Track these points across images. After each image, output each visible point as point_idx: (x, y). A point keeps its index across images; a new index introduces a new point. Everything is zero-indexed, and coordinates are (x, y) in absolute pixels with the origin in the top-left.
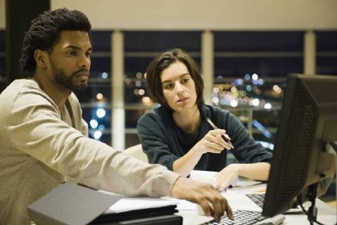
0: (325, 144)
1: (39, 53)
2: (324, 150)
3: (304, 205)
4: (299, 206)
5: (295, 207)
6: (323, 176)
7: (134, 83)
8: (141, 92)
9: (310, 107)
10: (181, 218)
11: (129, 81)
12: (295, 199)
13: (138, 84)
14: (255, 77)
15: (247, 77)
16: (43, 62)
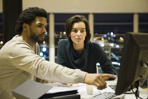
0: (143, 63)
1: (25, 25)
2: (142, 65)
3: (133, 90)
4: (131, 90)
6: (142, 77)
7: (59, 36)
9: (136, 47)
10: (80, 96)
11: (56, 35)
12: (130, 87)
13: (61, 37)
14: (112, 34)
15: (108, 34)
16: (26, 29)
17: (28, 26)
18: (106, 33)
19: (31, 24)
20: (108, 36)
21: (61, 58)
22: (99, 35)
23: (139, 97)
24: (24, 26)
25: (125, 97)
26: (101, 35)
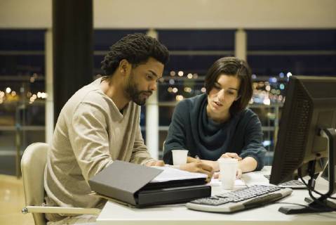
0: (320, 130)
1: (124, 62)
2: (319, 135)
3: (304, 178)
4: (300, 180)
5: (296, 179)
6: (318, 155)
7: (168, 82)
8: (175, 90)
9: (307, 101)
10: (210, 187)
12: (296, 172)
13: (172, 82)
14: (289, 74)
15: (282, 75)
16: (125, 71)
17: (129, 66)
18: (276, 75)
19: (137, 66)
20: (280, 82)
21: (178, 127)
22: (260, 78)
23: (315, 191)
24: (123, 64)
25: (292, 193)
26: (264, 78)
